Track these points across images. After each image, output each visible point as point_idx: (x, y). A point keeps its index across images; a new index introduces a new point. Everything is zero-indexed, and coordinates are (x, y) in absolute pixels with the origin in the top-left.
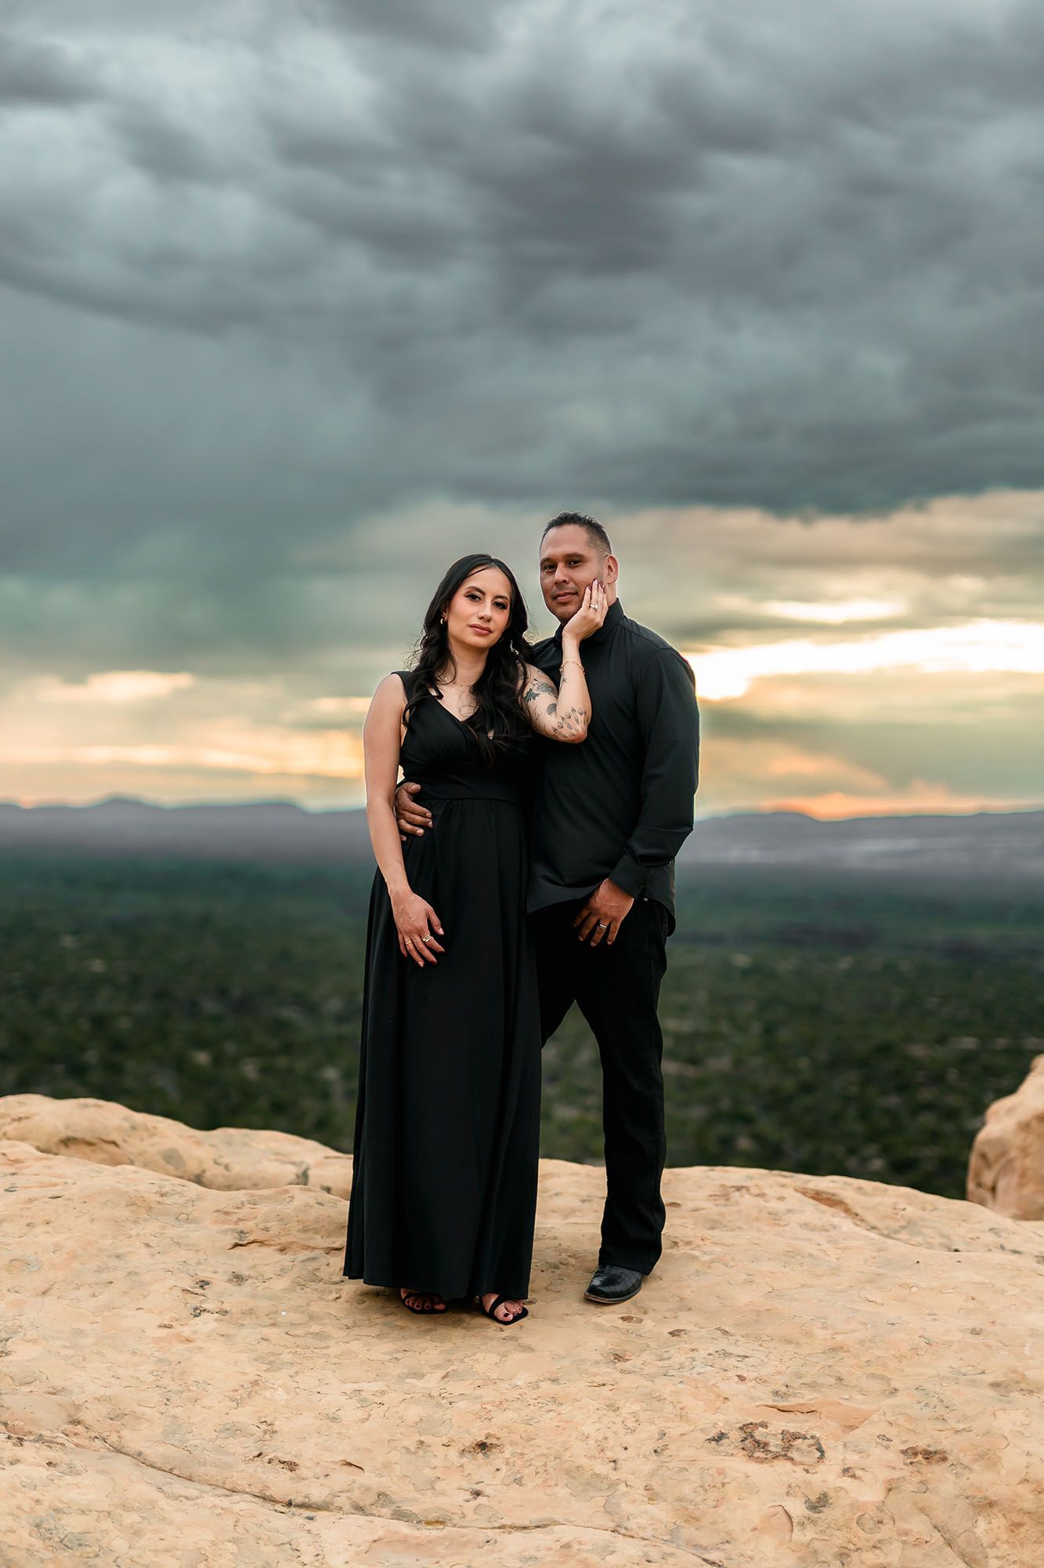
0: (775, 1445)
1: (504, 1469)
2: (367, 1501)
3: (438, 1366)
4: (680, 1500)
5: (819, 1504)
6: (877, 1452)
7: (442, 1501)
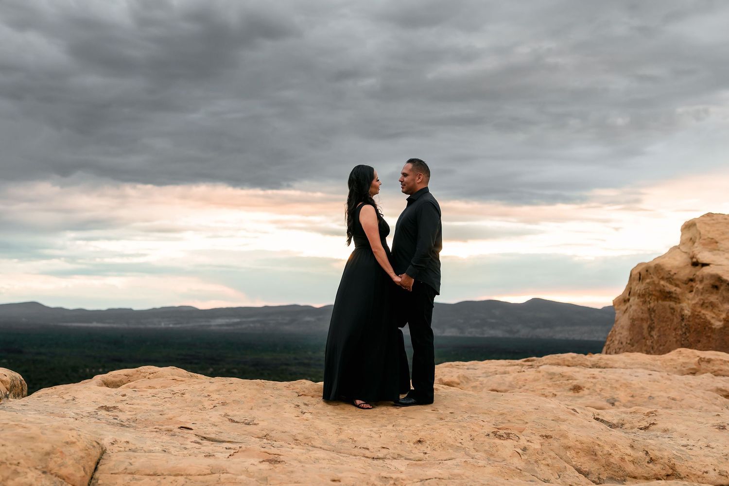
0: (504, 435)
1: (429, 447)
2: (396, 456)
3: (389, 424)
4: (485, 451)
5: (525, 449)
6: (533, 436)
7: (417, 455)
